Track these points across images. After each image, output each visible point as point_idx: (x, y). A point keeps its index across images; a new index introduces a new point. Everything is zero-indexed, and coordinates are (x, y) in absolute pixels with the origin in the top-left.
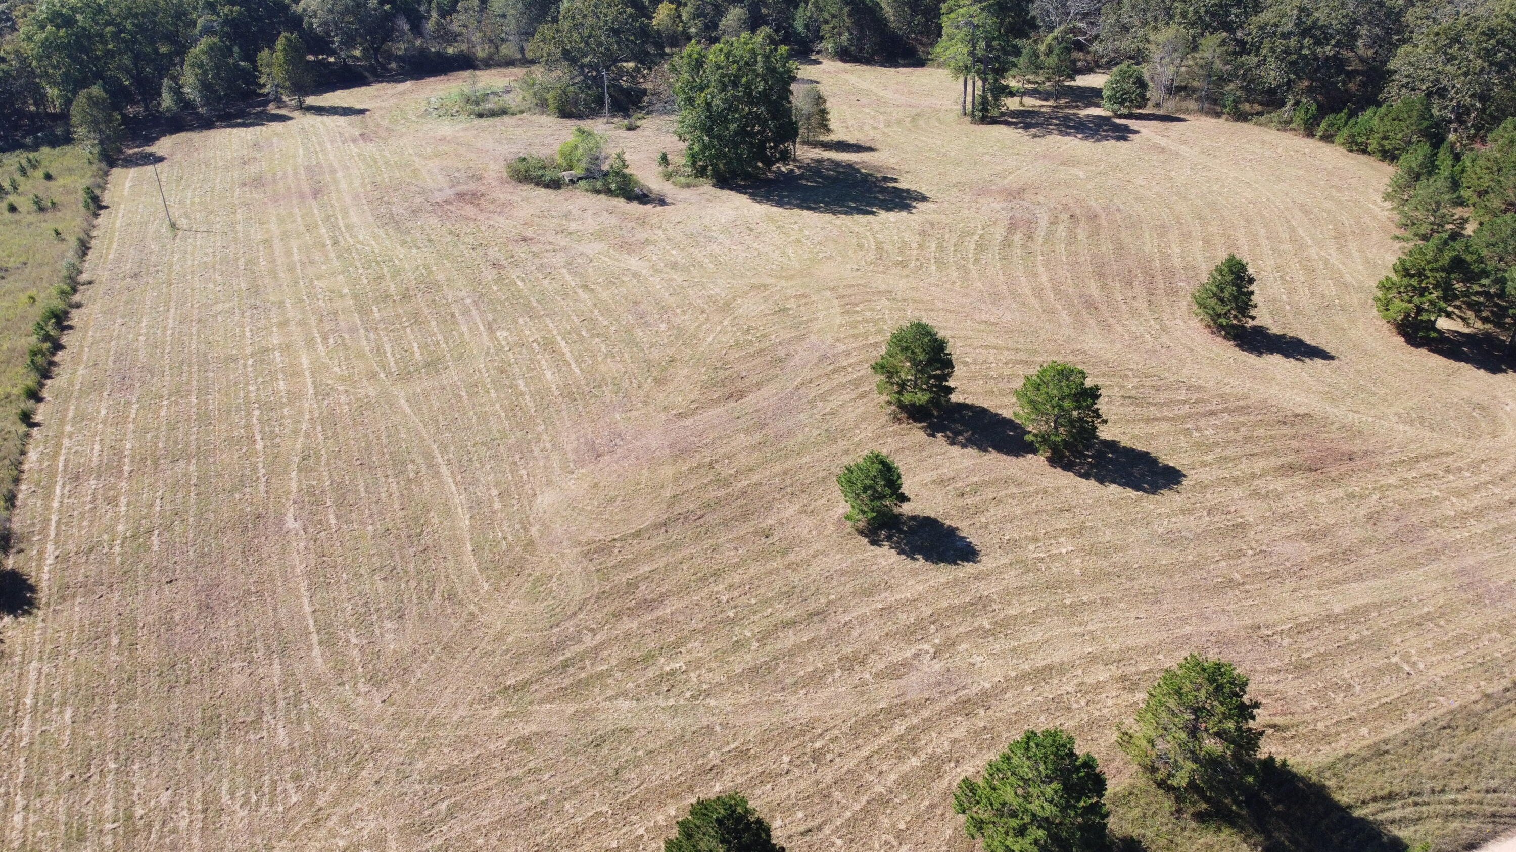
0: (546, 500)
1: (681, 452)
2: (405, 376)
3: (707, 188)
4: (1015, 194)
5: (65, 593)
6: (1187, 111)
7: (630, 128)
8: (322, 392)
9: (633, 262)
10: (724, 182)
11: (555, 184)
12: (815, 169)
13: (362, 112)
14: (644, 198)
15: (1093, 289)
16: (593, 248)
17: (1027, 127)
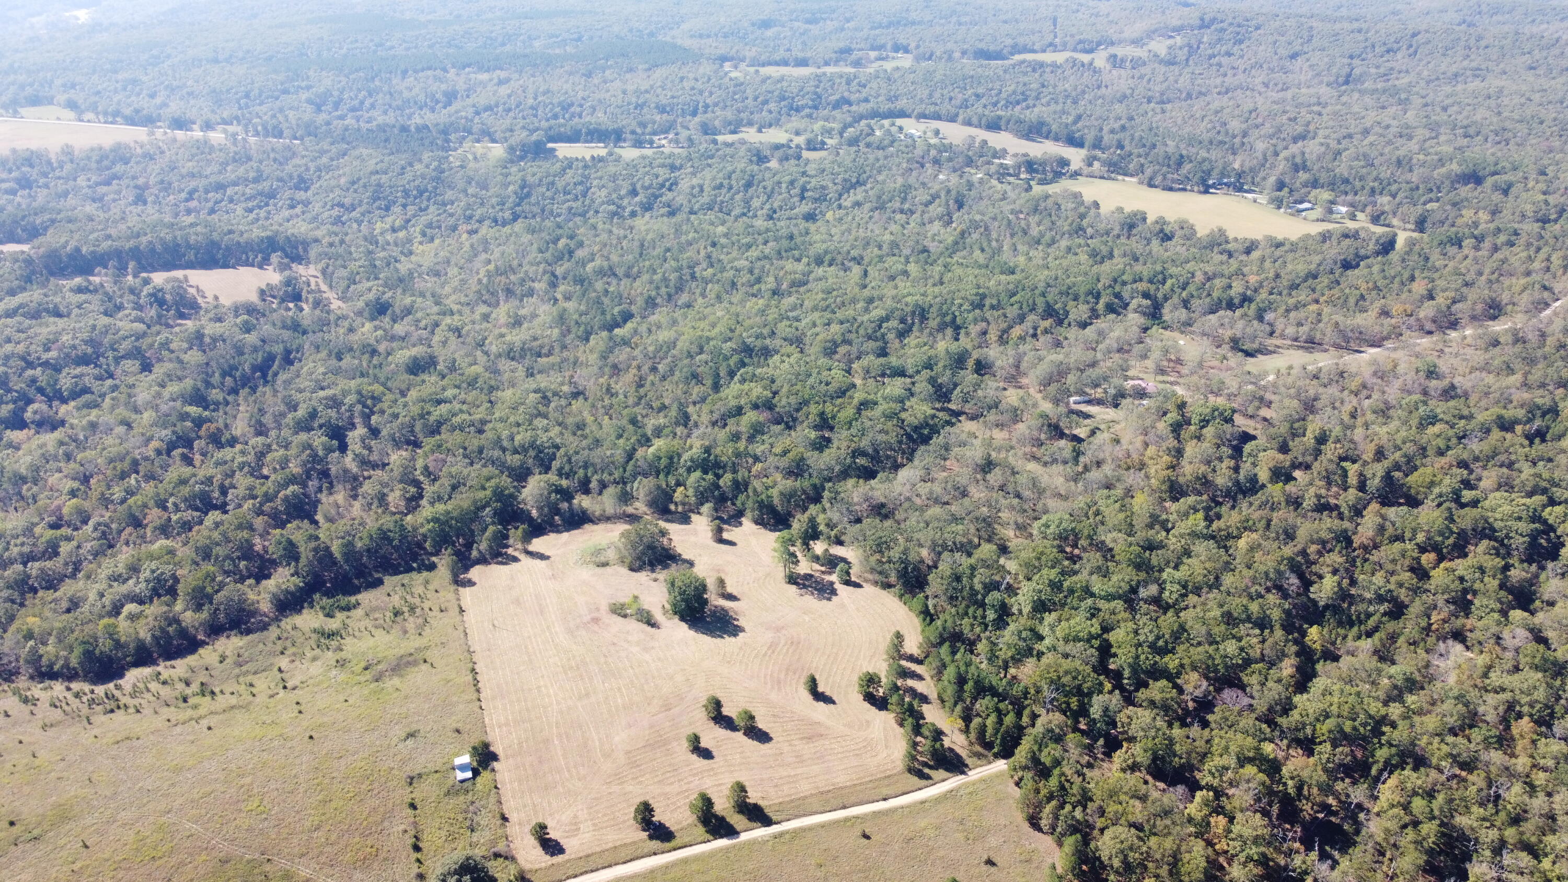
0: (617, 739)
1: (651, 727)
2: (580, 698)
3: (676, 619)
4: (778, 629)
5: (507, 757)
6: (866, 581)
7: (656, 580)
8: (558, 703)
9: (647, 657)
10: (682, 619)
11: (625, 616)
12: (714, 613)
13: (548, 558)
14: (652, 624)
15: (782, 676)
16: (635, 649)
17: (805, 587)
